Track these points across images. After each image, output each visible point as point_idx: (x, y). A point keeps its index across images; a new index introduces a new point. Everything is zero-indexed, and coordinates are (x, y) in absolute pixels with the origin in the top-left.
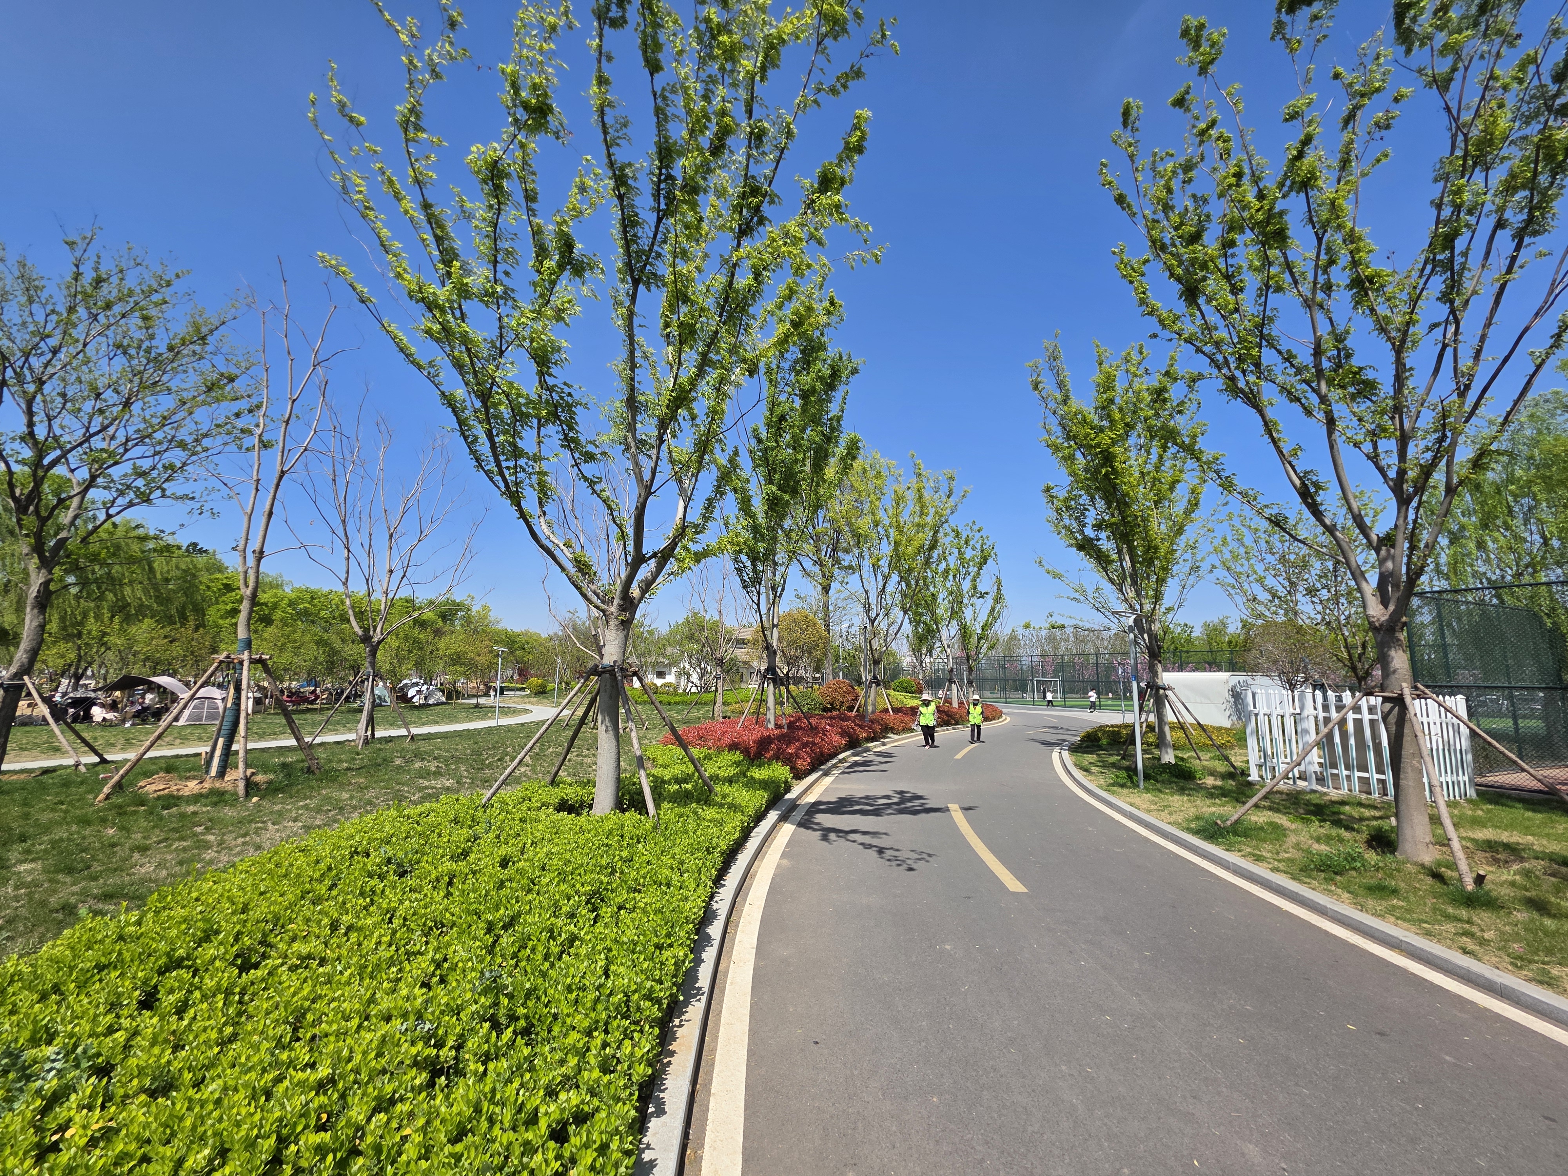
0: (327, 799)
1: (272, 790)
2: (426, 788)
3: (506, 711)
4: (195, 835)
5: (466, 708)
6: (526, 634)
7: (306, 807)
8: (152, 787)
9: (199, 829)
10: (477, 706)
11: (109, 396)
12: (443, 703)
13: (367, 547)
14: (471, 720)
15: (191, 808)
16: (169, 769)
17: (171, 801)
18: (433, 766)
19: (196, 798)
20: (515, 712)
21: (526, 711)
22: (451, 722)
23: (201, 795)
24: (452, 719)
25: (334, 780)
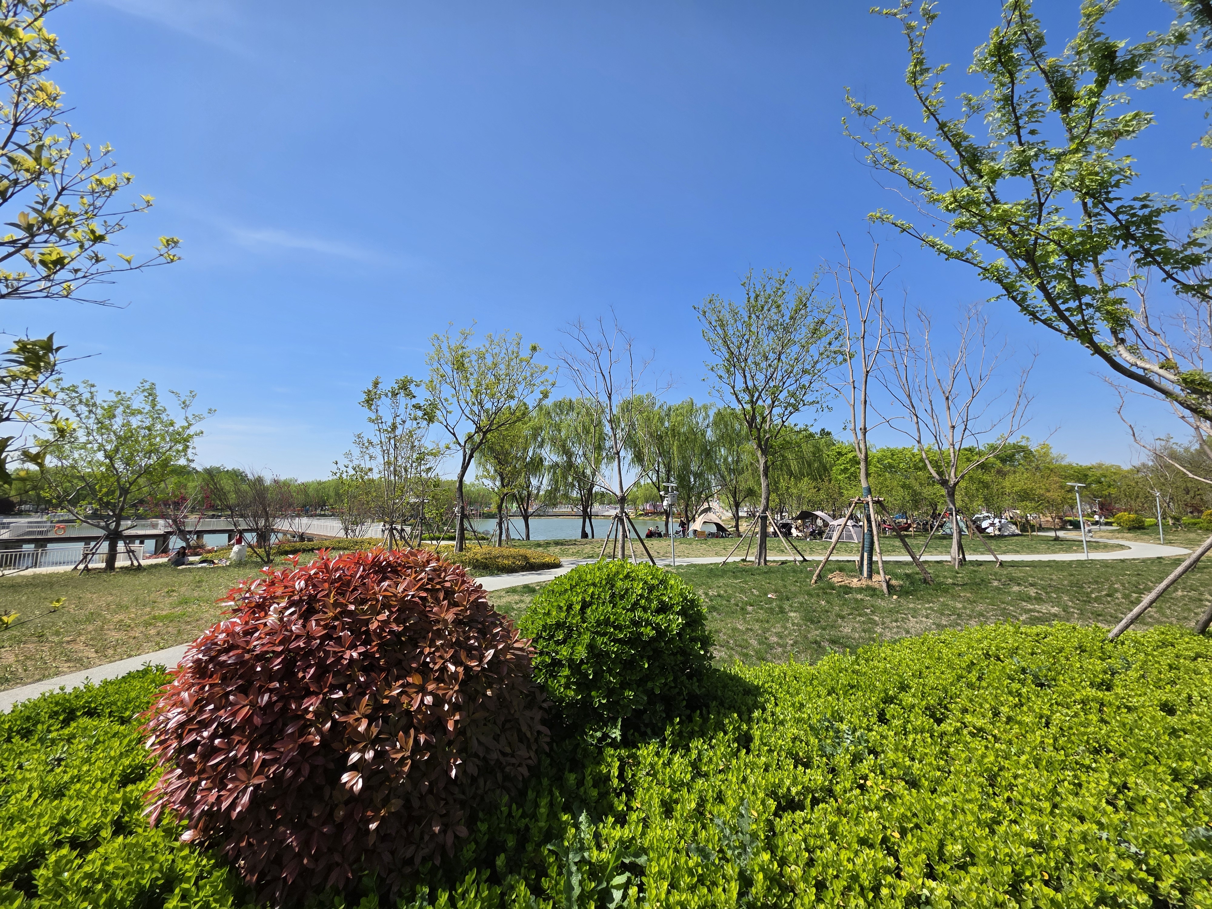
0: (945, 605)
1: (903, 592)
2: (1031, 610)
3: (1094, 546)
4: (867, 614)
5: (1046, 540)
6: (1100, 466)
7: (931, 608)
8: (836, 579)
9: (868, 611)
10: (1057, 539)
11: (772, 356)
12: (1018, 535)
13: (929, 411)
14: (1054, 552)
15: (859, 597)
16: (841, 570)
17: (847, 589)
18: (1032, 592)
19: (860, 590)
20: (1106, 547)
21: (1122, 547)
22: (1032, 552)
23: (862, 589)
24: (1032, 550)
25: (946, 591)
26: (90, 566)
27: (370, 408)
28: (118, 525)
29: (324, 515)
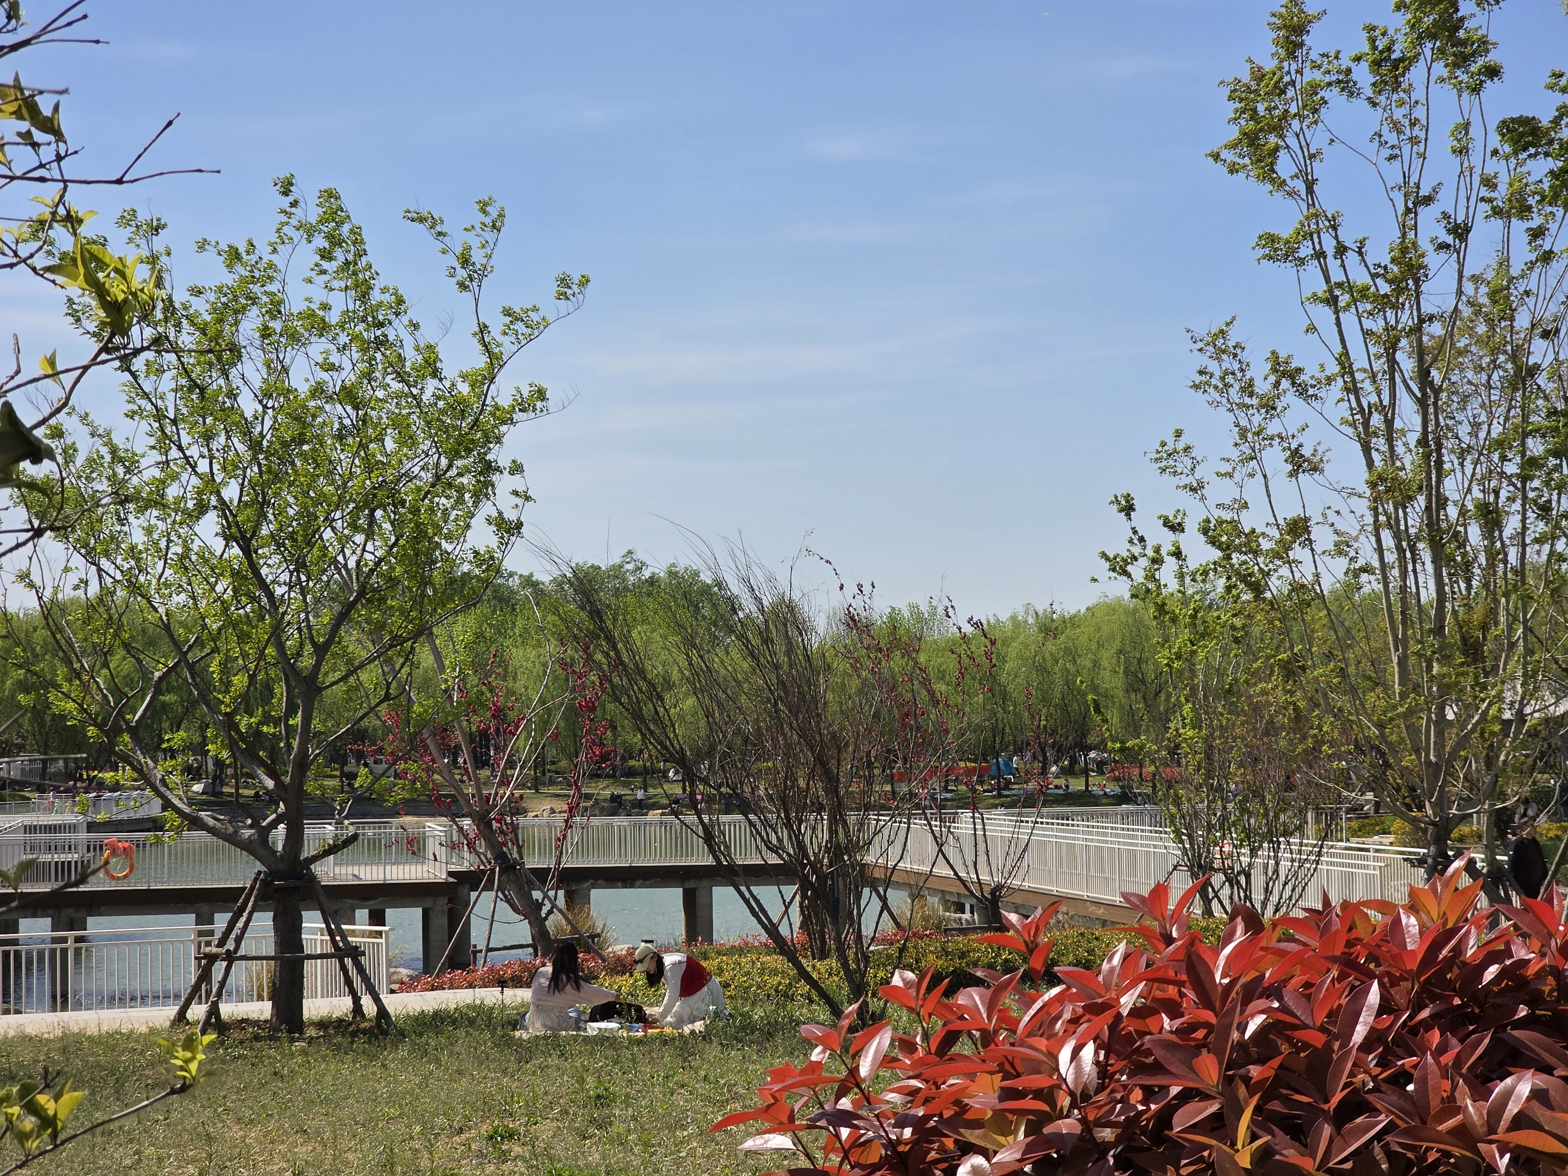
26: (227, 1010)
27: (1269, 174)
28: (295, 837)
29: (1085, 799)
